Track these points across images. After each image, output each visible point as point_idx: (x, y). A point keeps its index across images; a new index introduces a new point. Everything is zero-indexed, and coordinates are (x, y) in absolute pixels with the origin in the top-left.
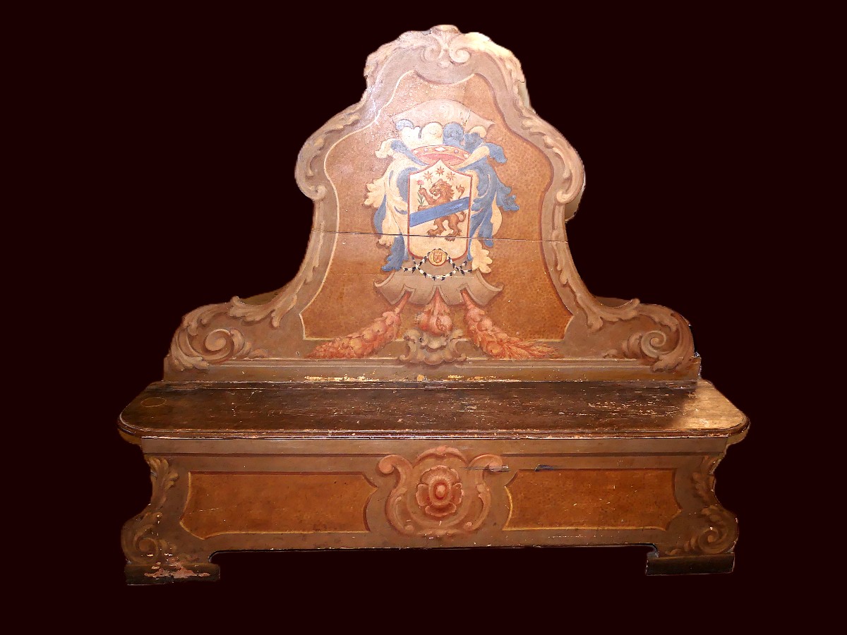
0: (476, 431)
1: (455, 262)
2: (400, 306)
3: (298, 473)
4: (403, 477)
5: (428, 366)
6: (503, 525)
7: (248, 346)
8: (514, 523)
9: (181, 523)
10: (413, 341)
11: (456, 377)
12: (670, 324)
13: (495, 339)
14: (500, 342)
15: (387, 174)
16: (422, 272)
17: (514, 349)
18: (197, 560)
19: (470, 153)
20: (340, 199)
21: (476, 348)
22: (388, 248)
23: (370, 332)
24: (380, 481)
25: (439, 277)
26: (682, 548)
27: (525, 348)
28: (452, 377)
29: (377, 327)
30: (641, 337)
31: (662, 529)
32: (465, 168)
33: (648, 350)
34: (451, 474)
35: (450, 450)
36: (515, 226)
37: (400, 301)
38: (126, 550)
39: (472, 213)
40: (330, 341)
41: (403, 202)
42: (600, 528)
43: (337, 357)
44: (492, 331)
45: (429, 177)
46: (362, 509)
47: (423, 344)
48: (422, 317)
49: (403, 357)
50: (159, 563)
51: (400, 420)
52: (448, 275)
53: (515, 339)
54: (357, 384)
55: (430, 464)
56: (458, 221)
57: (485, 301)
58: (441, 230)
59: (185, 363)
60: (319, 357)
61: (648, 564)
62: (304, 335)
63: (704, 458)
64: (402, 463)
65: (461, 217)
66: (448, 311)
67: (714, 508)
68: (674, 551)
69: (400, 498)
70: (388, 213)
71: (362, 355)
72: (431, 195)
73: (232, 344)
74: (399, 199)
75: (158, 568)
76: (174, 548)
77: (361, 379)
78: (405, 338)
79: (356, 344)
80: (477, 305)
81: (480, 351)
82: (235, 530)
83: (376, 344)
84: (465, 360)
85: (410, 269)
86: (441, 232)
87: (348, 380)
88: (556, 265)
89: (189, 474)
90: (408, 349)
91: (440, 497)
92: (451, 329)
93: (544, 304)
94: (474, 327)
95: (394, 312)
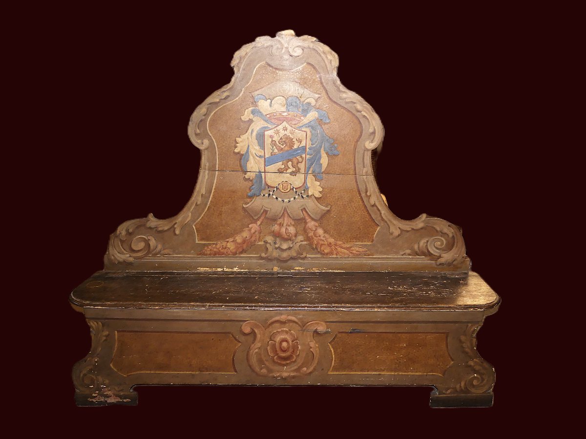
0: (306, 305)
1: (297, 190)
2: (261, 220)
3: (188, 332)
4: (259, 336)
5: (280, 261)
6: (329, 370)
7: (160, 247)
8: (335, 369)
9: (111, 365)
10: (270, 243)
11: (300, 268)
12: (448, 232)
13: (326, 243)
14: (330, 245)
15: (250, 131)
16: (274, 197)
17: (339, 249)
18: (122, 390)
19: (305, 116)
20: (218, 148)
21: (313, 248)
22: (251, 181)
23: (241, 237)
24: (242, 339)
25: (286, 200)
26: (455, 388)
27: (347, 249)
28: (297, 268)
29: (245, 234)
30: (428, 241)
31: (440, 375)
32: (302, 126)
33: (432, 250)
34: (291, 334)
35: (290, 318)
36: (337, 165)
37: (259, 218)
38: (75, 383)
39: (308, 156)
40: (214, 244)
41: (261, 150)
42: (396, 374)
43: (219, 255)
44: (324, 237)
45: (277, 132)
46: (232, 357)
47: (277, 246)
48: (276, 228)
49: (263, 255)
50: (97, 392)
51: (256, 297)
52: (292, 199)
53: (340, 243)
54: (232, 273)
55: (277, 328)
56: (298, 162)
57: (318, 217)
58: (287, 168)
59: (119, 259)
60: (206, 255)
61: (432, 399)
62: (197, 240)
63: (468, 325)
64: (257, 327)
65: (300, 159)
66: (293, 223)
67: (477, 360)
68: (449, 391)
69: (257, 350)
70: (251, 157)
71: (235, 253)
72: (280, 145)
73: (149, 245)
74: (257, 148)
75: (97, 395)
76: (107, 382)
77: (235, 269)
78: (264, 242)
79: (231, 246)
80: (313, 219)
81: (316, 250)
82: (147, 370)
83: (245, 246)
84: (306, 257)
85: (267, 195)
86: (287, 170)
87: (226, 270)
88: (367, 192)
89: (116, 332)
90: (267, 249)
91: (284, 350)
92: (296, 236)
93: (359, 218)
94: (311, 234)
95: (257, 224)
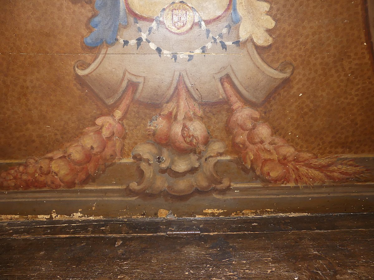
1: (210, 27)
2: (123, 106)
5: (173, 197)
10: (147, 161)
11: (216, 211)
13: (275, 157)
14: (283, 161)
16: (153, 46)
17: (303, 170)
21: (245, 170)
23: (79, 148)
25: (183, 56)
27: (320, 168)
28: (210, 211)
29: (89, 141)
37: (120, 99)
40: (20, 164)
43: (36, 187)
44: (271, 144)
47: (164, 166)
48: (159, 124)
49: (134, 185)
52: (198, 51)
53: (306, 155)
54: (71, 223)
57: (261, 96)
60: (8, 188)
66: (200, 113)
71: (73, 184)
77: (77, 216)
78: (135, 157)
79: (60, 168)
80: (247, 102)
81: (251, 173)
83: (91, 167)
84: (228, 188)
85: (133, 42)
87: (58, 219)
90: (142, 173)
92: (206, 142)
93: (356, 99)
94: (241, 138)
95: (113, 116)
